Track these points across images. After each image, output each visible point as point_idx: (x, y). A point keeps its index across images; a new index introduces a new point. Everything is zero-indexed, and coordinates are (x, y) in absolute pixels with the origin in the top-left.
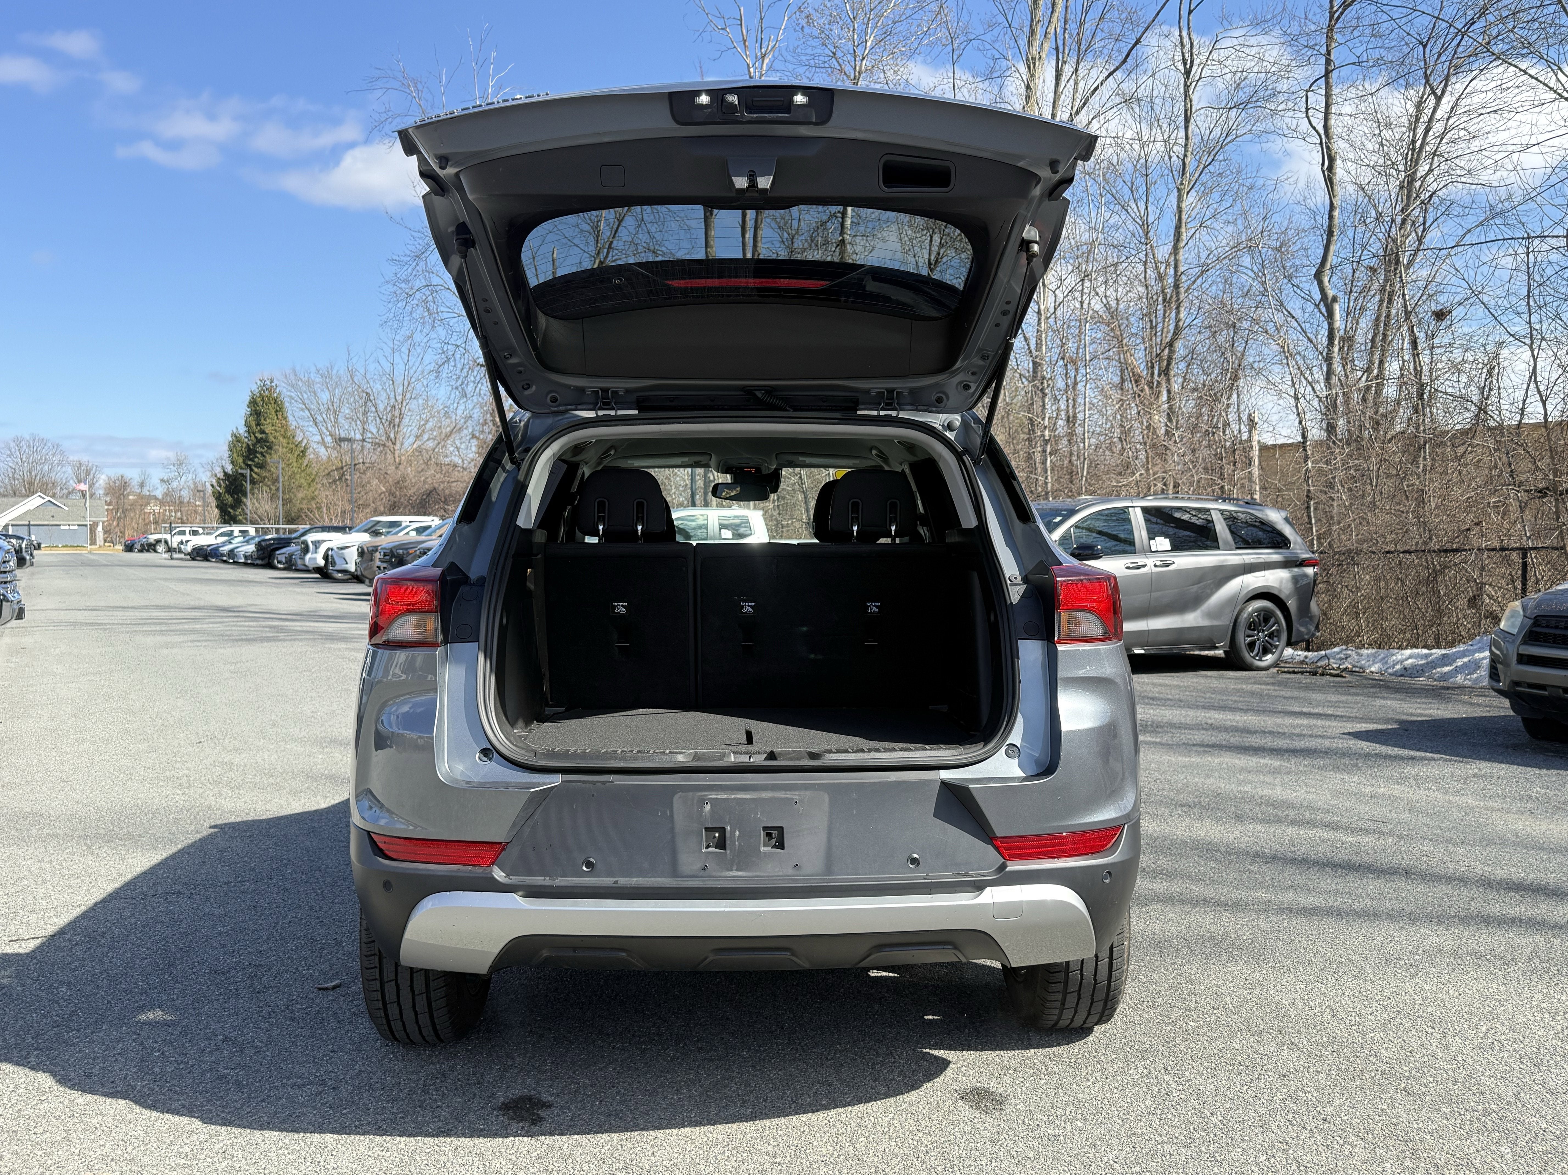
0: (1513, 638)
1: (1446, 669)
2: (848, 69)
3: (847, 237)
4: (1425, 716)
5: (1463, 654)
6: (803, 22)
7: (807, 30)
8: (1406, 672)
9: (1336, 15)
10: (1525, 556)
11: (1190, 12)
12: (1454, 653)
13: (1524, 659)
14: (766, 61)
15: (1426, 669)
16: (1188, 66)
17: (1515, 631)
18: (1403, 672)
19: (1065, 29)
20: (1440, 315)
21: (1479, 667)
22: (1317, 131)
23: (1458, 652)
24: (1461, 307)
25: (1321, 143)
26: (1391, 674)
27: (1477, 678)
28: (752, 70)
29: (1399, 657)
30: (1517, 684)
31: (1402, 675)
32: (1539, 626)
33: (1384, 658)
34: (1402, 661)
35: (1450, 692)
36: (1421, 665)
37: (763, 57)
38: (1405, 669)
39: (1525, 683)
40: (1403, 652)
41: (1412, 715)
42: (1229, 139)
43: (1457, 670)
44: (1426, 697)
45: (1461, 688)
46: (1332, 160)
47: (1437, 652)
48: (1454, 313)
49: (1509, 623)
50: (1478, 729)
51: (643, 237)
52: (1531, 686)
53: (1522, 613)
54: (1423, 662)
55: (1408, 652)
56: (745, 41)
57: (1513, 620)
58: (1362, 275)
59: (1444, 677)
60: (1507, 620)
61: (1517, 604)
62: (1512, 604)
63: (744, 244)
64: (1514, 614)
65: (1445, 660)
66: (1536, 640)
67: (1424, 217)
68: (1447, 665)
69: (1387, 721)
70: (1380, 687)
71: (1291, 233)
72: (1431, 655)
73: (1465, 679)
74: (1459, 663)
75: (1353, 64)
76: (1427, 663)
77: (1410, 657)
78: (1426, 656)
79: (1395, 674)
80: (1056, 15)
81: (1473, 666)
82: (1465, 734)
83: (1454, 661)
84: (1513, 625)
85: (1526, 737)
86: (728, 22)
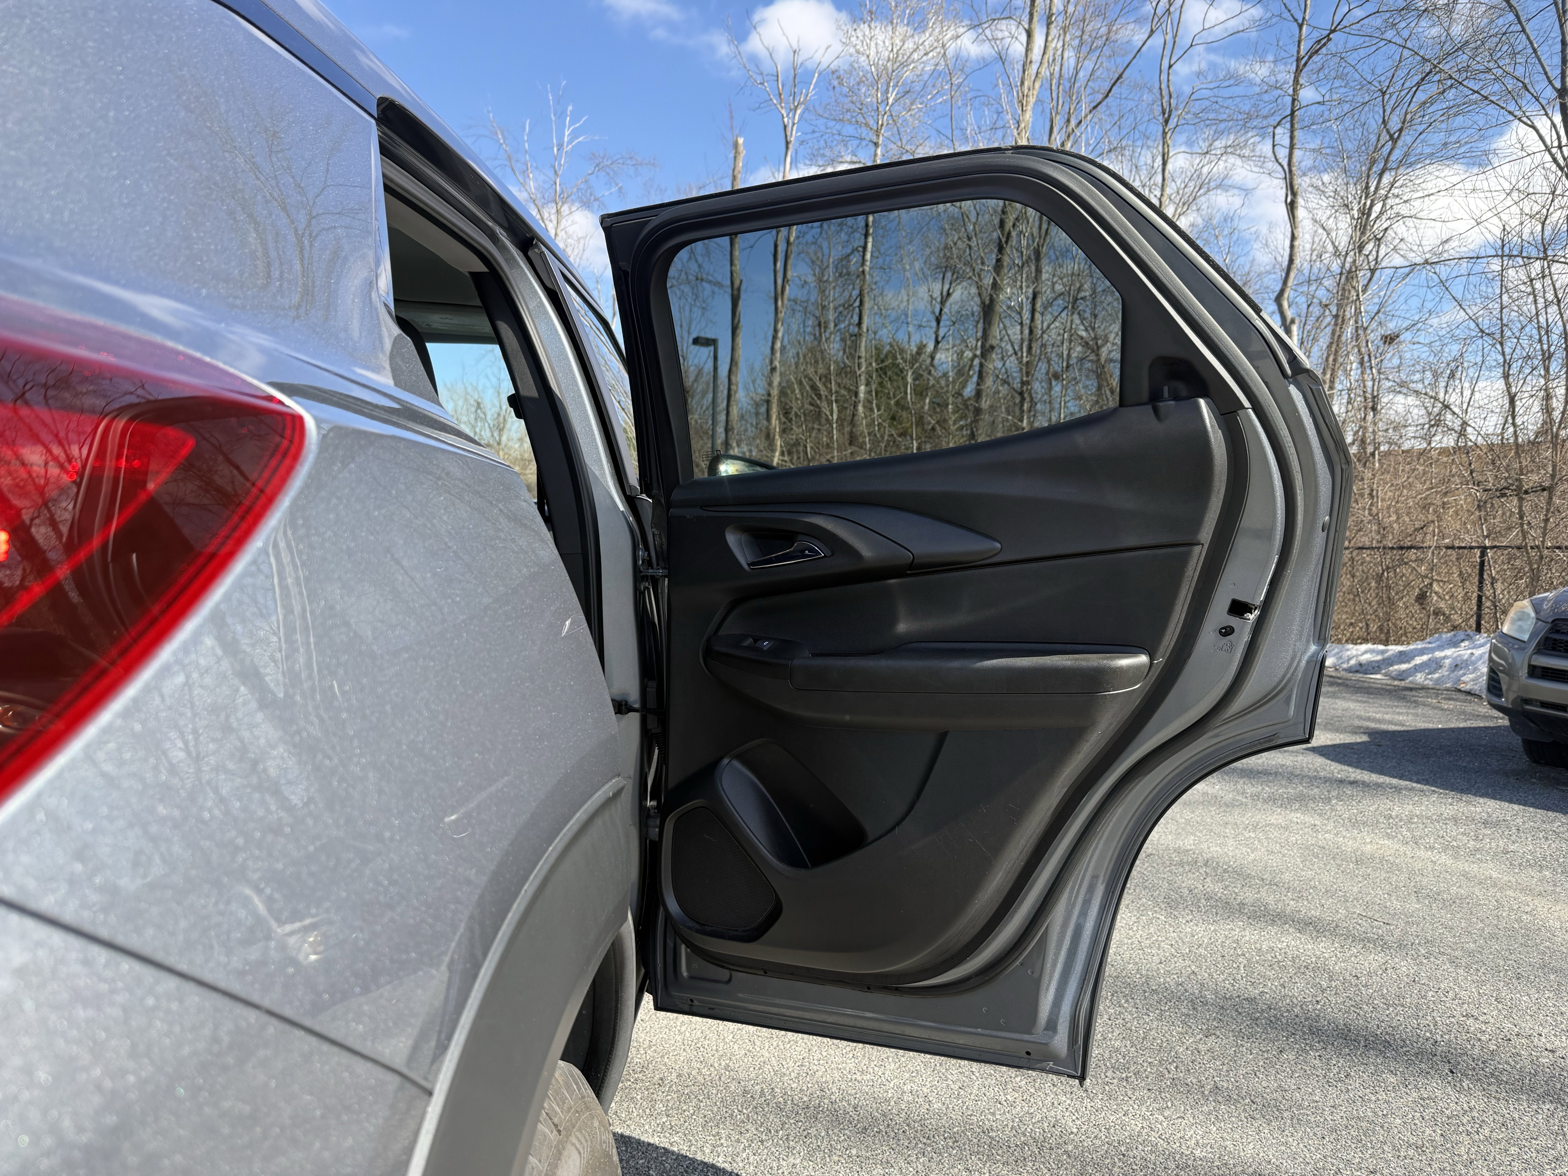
0: (1523, 645)
1: (1404, 667)
2: (871, 122)
3: (867, 269)
4: (1396, 724)
5: (1422, 652)
6: (836, 83)
7: (838, 89)
8: (1362, 668)
9: (1303, 62)
10: (1483, 554)
11: (1170, 67)
12: (1412, 651)
13: (1536, 672)
14: (799, 112)
15: (1383, 666)
16: (1166, 116)
17: (1526, 637)
18: (1358, 668)
19: (1059, 84)
20: (1390, 339)
21: (1441, 667)
22: (1282, 166)
23: (1416, 649)
24: (1408, 333)
25: (1285, 178)
26: (1345, 670)
27: (1438, 679)
28: (786, 120)
29: (1354, 653)
30: (1527, 701)
31: (1357, 671)
32: (1558, 632)
33: (1338, 653)
34: (1357, 656)
35: (1414, 693)
36: (1378, 662)
37: (796, 108)
38: (1361, 665)
39: (1537, 700)
40: (1358, 647)
41: (1379, 721)
42: (1202, 191)
43: (1417, 669)
44: (1390, 700)
45: (1424, 688)
46: (1294, 194)
47: (1394, 649)
48: (1402, 338)
49: (1516, 627)
50: (1461, 746)
51: (694, 267)
52: (1544, 704)
53: (1533, 615)
54: (1379, 658)
55: (1364, 647)
56: (780, 95)
57: (1520, 623)
58: (1316, 310)
59: (1402, 675)
60: (1513, 622)
61: (1525, 605)
62: (1518, 604)
63: (775, 272)
64: (1522, 616)
65: (1403, 657)
66: (1554, 649)
67: (1377, 252)
68: (1404, 663)
69: (1356, 731)
70: (1339, 685)
71: (1252, 274)
72: (1387, 651)
73: (1426, 679)
74: (1418, 660)
75: (1319, 103)
76: (1384, 660)
77: (1366, 652)
78: (1382, 652)
79: (1349, 670)
80: (1046, 57)
81: (1434, 665)
82: (1449, 753)
83: (1413, 658)
84: (1521, 629)
85: (1523, 761)
86: (766, 78)
